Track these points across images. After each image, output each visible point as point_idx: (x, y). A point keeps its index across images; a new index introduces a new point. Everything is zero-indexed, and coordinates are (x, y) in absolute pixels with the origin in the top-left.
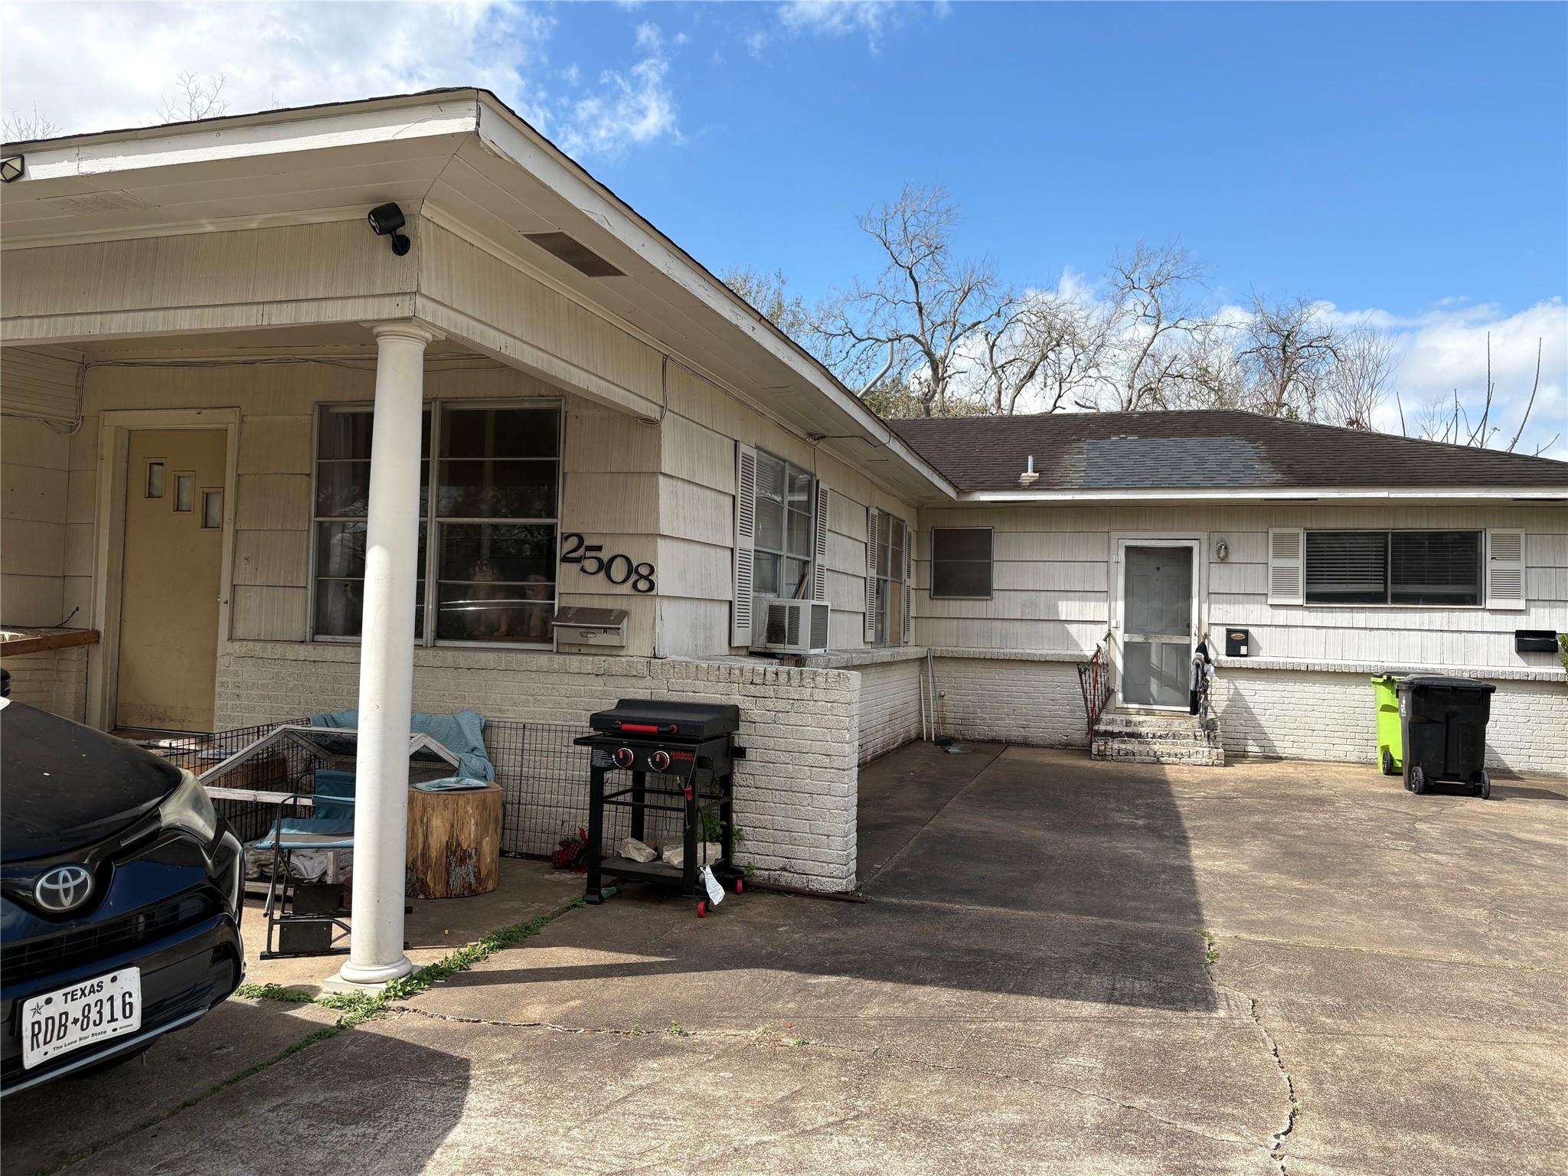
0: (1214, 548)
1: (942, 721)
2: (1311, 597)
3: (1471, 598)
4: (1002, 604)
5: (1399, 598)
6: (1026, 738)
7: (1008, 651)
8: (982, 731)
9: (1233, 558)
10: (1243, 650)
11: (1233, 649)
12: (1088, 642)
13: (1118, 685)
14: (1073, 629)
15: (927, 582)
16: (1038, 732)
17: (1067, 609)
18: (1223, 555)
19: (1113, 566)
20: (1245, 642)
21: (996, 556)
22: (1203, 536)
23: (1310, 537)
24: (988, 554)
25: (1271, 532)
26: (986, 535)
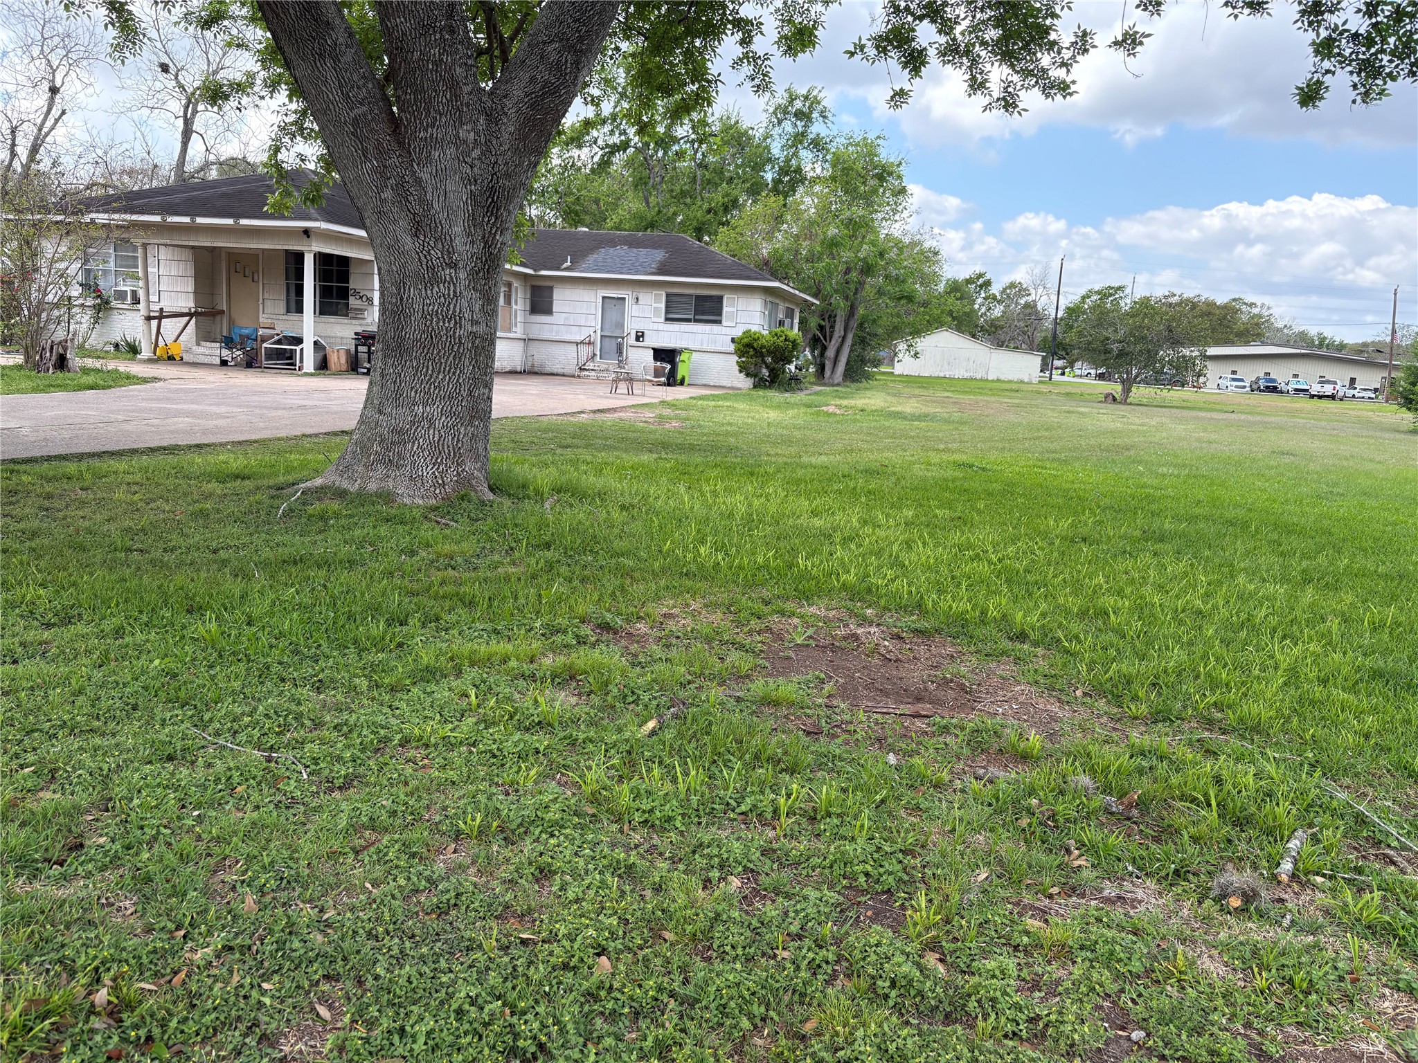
0: (634, 298)
1: (533, 365)
2: (667, 319)
3: (720, 322)
4: (557, 317)
5: (696, 321)
7: (558, 338)
8: (548, 370)
9: (640, 302)
10: (640, 339)
11: (637, 339)
13: (598, 353)
15: (528, 308)
17: (581, 321)
18: (637, 301)
19: (598, 304)
20: (643, 336)
21: (555, 297)
22: (629, 293)
23: (668, 295)
24: (551, 297)
25: (654, 293)
26: (551, 288)
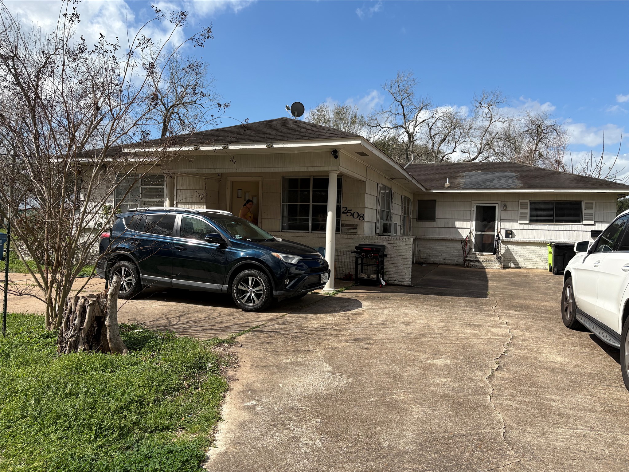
0: (503, 206)
1: (420, 257)
2: (531, 221)
3: (578, 221)
4: (438, 223)
5: (556, 221)
6: (445, 262)
7: (440, 237)
8: (432, 260)
9: (508, 209)
10: (510, 236)
11: (507, 236)
12: (464, 234)
13: (473, 247)
14: (460, 230)
15: (416, 217)
16: (449, 260)
17: (458, 224)
18: (505, 207)
19: (472, 211)
20: (511, 234)
21: (437, 208)
22: (499, 203)
23: (531, 203)
24: (434, 207)
25: (520, 201)
26: (434, 202)
